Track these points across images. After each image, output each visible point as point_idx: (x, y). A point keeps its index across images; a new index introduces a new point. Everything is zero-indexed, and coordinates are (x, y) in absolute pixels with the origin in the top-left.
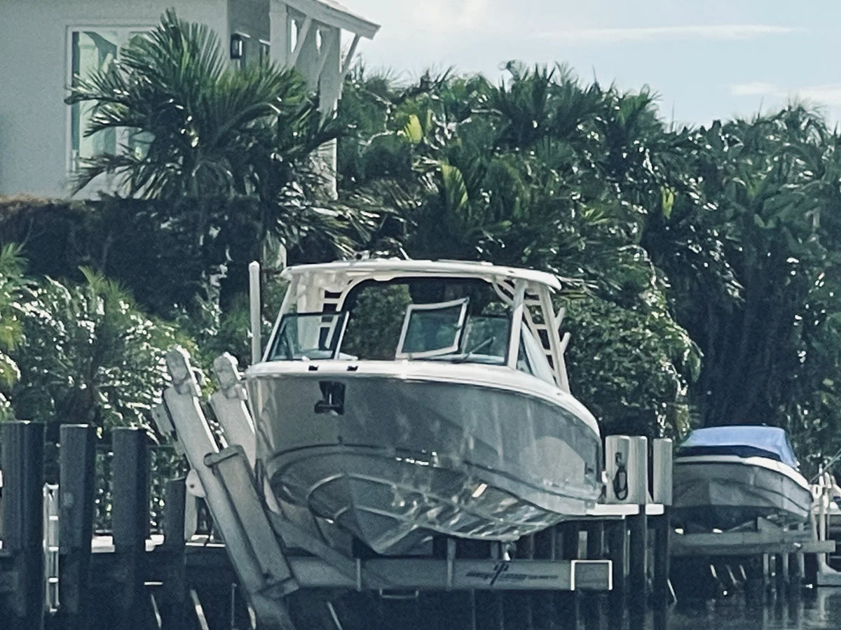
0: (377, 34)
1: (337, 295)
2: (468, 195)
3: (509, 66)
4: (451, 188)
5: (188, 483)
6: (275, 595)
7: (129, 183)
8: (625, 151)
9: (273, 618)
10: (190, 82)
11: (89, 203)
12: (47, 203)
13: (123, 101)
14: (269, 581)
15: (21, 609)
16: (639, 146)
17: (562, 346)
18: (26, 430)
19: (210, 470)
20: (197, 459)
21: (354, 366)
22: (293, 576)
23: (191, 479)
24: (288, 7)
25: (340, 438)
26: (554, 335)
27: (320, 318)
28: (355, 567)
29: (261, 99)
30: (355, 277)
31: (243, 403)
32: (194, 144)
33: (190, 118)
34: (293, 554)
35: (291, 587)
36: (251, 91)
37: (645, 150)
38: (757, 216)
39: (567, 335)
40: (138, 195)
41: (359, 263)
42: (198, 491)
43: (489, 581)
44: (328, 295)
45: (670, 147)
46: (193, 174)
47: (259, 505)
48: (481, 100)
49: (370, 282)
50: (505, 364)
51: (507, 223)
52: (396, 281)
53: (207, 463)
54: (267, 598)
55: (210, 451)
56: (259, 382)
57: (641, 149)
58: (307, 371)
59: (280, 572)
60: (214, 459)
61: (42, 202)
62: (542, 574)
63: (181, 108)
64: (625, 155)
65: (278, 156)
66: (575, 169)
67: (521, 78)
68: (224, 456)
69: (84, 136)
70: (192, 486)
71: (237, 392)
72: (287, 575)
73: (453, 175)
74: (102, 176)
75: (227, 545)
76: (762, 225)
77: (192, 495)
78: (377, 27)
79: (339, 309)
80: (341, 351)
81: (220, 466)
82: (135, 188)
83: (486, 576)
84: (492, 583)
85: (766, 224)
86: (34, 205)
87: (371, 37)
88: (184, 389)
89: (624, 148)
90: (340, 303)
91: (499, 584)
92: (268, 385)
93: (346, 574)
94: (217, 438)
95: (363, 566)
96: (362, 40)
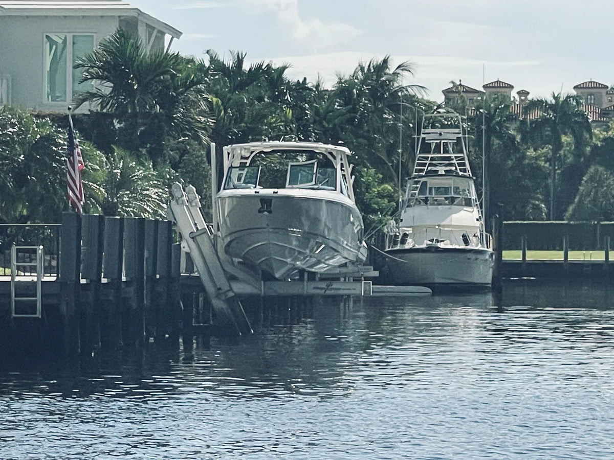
0: (181, 37)
1: (247, 158)
2: (224, 111)
3: (208, 52)
4: (216, 108)
5: (182, 246)
6: (223, 298)
7: (100, 106)
8: (277, 91)
9: (222, 308)
10: (131, 59)
11: (84, 115)
12: (65, 115)
13: (99, 68)
14: (220, 291)
15: (134, 305)
16: (284, 89)
17: (352, 181)
18: (137, 222)
19: (192, 240)
20: (186, 234)
21: (276, 192)
22: (231, 289)
23: (183, 244)
24: (146, 24)
25: (268, 225)
26: (348, 176)
27: (238, 169)
28: (261, 285)
29: (165, 67)
30: (256, 150)
31: (198, 209)
32: (135, 87)
33: (132, 76)
34: (232, 278)
35: (231, 294)
36: (160, 64)
37: (286, 91)
38: (324, 122)
39: (353, 177)
40: (105, 111)
41: (265, 143)
42: (187, 249)
43: (324, 291)
44: (242, 158)
45: (297, 89)
46: (136, 101)
47: (215, 256)
48: (212, 68)
49: (262, 152)
50: (336, 190)
51: (243, 124)
52: (273, 151)
53: (191, 237)
54: (219, 299)
55: (192, 231)
56: (227, 199)
57: (285, 91)
58: (254, 193)
59: (225, 287)
60: (194, 235)
61: (62, 115)
62: (348, 288)
63: (127, 71)
64: (277, 93)
65: (173, 93)
66: (266, 100)
67: (214, 57)
68: (199, 233)
69: (79, 84)
70: (184, 247)
71: (196, 203)
72: (229, 288)
73: (217, 102)
74: (87, 103)
75: (200, 275)
76: (327, 125)
77: (184, 251)
78: (181, 33)
79: (248, 165)
80: (258, 185)
81: (197, 238)
82: (102, 108)
83: (322, 289)
84: (325, 292)
85: (329, 125)
86: (58, 116)
87: (178, 38)
88: (180, 202)
89: (276, 90)
90: (248, 161)
91: (328, 292)
92: (233, 201)
93: (256, 288)
94: (195, 224)
95: (264, 283)
96: (175, 39)
